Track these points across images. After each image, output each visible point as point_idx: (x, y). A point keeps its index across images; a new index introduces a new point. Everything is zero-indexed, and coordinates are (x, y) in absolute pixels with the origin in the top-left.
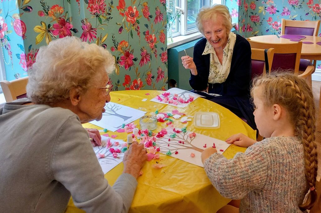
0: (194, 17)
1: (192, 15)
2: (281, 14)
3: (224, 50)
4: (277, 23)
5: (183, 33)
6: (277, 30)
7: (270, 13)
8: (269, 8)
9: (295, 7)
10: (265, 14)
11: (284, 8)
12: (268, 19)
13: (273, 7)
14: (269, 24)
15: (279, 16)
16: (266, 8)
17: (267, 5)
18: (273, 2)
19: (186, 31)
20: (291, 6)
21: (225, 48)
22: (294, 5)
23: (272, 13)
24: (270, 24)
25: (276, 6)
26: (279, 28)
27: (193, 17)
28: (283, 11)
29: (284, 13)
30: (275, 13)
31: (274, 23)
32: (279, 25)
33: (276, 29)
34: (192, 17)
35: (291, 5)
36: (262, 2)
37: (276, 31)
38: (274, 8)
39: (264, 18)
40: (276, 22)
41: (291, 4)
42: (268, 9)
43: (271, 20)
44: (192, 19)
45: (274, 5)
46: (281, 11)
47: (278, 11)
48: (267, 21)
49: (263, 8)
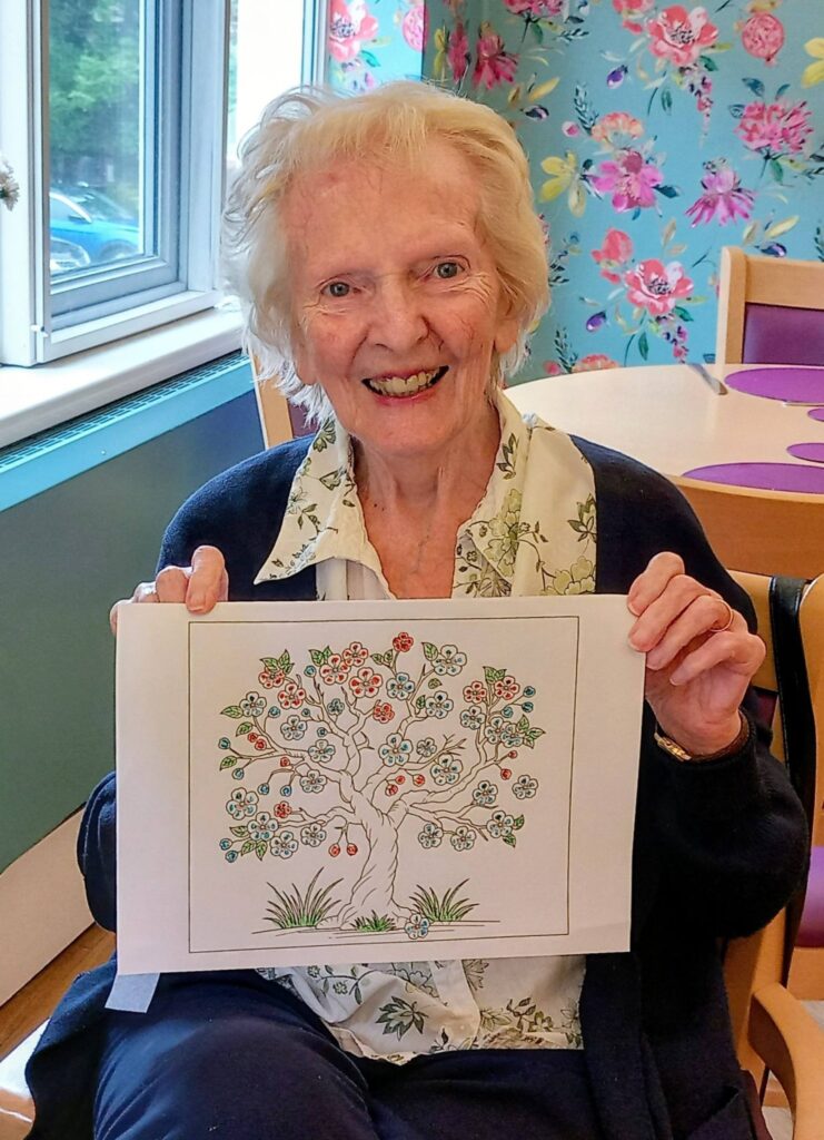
0: (115, 197)
1: (101, 190)
2: (692, 211)
3: (476, 530)
4: (660, 272)
5: (19, 351)
6: (658, 319)
7: (616, 202)
8: (610, 169)
9: (783, 162)
10: (579, 212)
11: (710, 166)
12: (602, 244)
13: (634, 163)
14: (607, 274)
15: (674, 227)
16: (592, 171)
17: (598, 147)
18: (638, 129)
19: (41, 335)
20: (760, 157)
21: (479, 515)
22: (774, 150)
23: (629, 206)
24: (614, 278)
25: (660, 160)
26: (671, 302)
27: (111, 202)
28: (700, 193)
29: (708, 205)
30: (651, 202)
31: (638, 270)
32: (672, 286)
33: (653, 308)
34: (103, 197)
35: (759, 150)
36: (567, 125)
37: (653, 327)
38: (643, 171)
39: (574, 237)
40: (653, 266)
41: (757, 143)
42: (603, 177)
43: (622, 245)
44: (104, 214)
45: (647, 148)
46: (691, 193)
47: (668, 192)
48: (596, 254)
49: (570, 167)
